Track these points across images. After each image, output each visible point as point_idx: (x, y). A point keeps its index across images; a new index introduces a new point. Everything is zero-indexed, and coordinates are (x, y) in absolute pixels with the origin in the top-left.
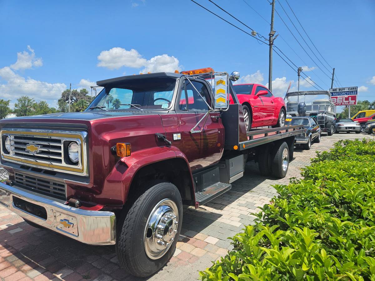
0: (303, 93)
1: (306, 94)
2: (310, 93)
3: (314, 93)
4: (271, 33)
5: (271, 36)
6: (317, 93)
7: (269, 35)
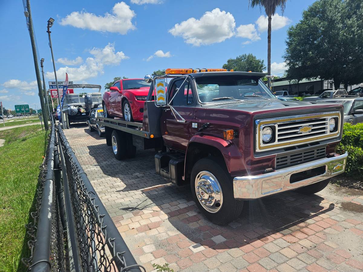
0: (81, 86)
1: (84, 87)
2: (88, 86)
3: (91, 86)
4: (50, 20)
5: (50, 23)
6: (93, 86)
7: (48, 22)
